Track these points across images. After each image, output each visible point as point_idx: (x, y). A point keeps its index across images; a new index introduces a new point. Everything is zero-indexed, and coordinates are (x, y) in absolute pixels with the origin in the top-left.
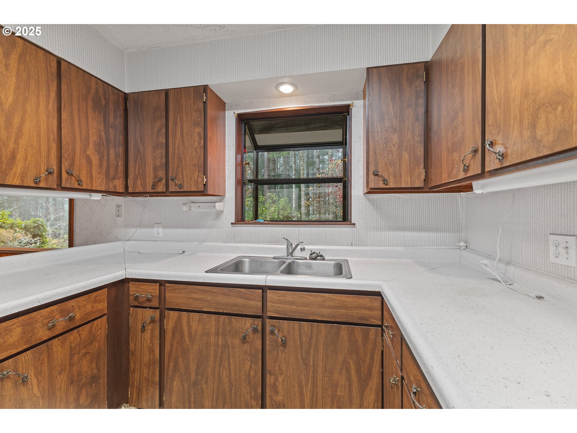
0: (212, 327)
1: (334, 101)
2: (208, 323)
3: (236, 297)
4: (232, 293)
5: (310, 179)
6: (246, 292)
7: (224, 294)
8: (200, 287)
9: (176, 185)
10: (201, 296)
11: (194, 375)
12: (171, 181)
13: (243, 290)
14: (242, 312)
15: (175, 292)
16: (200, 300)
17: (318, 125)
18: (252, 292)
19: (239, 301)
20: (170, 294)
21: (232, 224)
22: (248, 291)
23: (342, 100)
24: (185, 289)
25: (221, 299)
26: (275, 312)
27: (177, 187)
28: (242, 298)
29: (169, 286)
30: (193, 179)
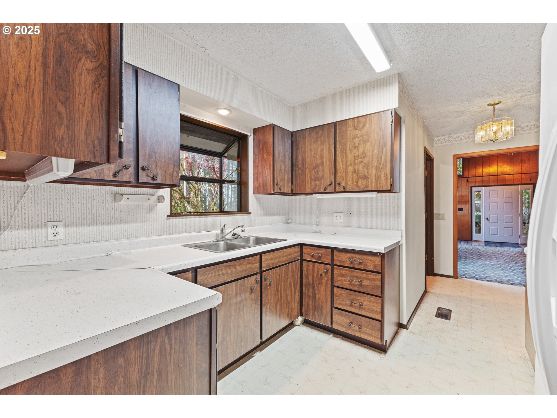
0: (233, 292)
1: (240, 129)
2: (230, 290)
3: (247, 264)
4: (245, 262)
5: (206, 178)
6: (252, 259)
7: (240, 265)
8: (225, 264)
9: (148, 176)
10: (226, 271)
11: (221, 335)
12: (141, 171)
13: (250, 258)
14: (250, 273)
15: (206, 275)
16: (224, 274)
17: (213, 138)
18: (255, 258)
19: (249, 266)
20: (202, 278)
21: (168, 216)
22: (253, 258)
23: (244, 131)
24: (214, 269)
25: (239, 268)
26: (265, 267)
27: (150, 178)
28: (249, 264)
29: (201, 271)
30: (168, 172)
